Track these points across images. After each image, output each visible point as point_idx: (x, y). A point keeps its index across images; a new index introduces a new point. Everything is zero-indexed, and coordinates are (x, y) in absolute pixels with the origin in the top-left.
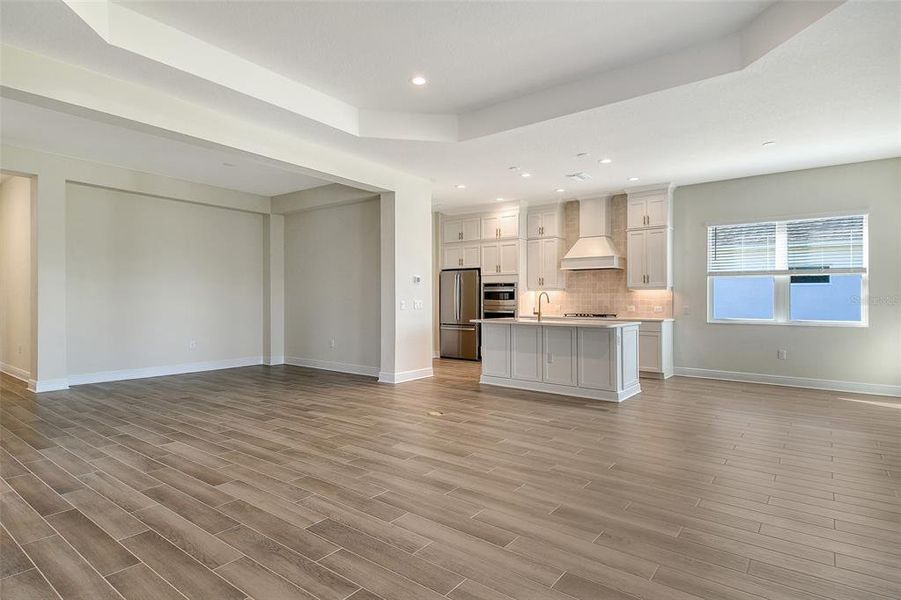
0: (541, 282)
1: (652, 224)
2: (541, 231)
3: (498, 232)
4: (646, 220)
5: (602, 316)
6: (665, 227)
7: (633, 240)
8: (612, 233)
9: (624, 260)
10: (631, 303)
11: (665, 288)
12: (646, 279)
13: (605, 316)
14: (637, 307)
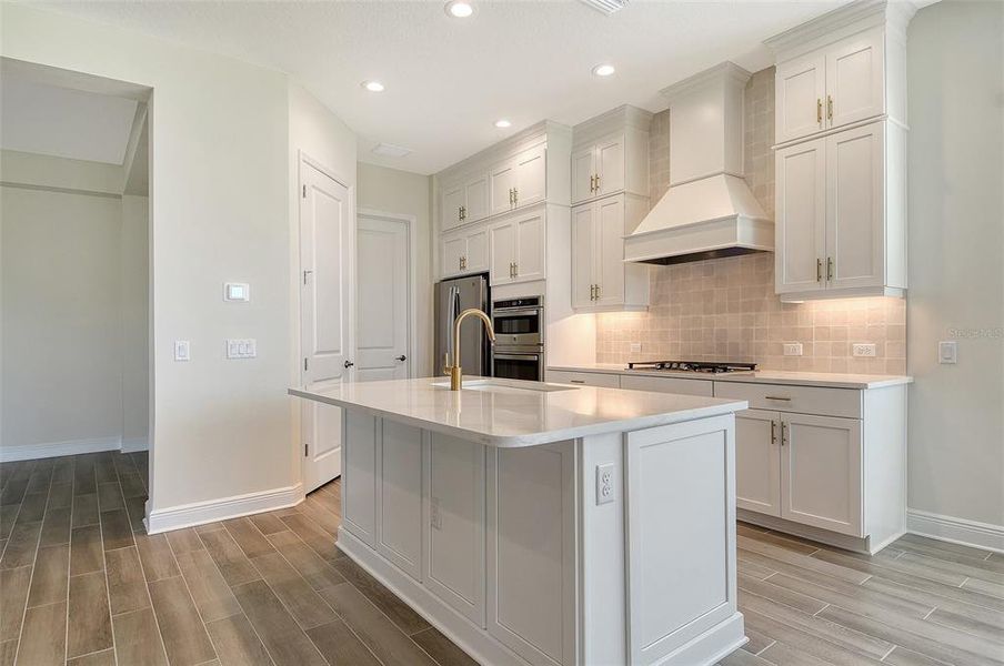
0: (595, 292)
1: (838, 119)
2: (594, 184)
3: (513, 195)
4: (825, 110)
5: (713, 368)
6: (876, 119)
7: (788, 171)
8: (748, 165)
9: (766, 226)
10: (794, 335)
11: (877, 290)
12: (824, 271)
13: (725, 368)
14: (807, 347)
